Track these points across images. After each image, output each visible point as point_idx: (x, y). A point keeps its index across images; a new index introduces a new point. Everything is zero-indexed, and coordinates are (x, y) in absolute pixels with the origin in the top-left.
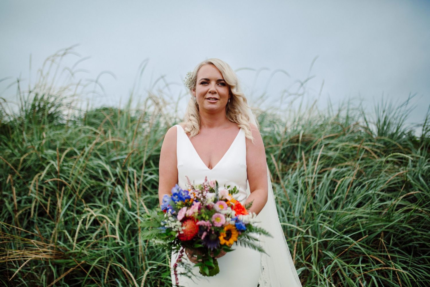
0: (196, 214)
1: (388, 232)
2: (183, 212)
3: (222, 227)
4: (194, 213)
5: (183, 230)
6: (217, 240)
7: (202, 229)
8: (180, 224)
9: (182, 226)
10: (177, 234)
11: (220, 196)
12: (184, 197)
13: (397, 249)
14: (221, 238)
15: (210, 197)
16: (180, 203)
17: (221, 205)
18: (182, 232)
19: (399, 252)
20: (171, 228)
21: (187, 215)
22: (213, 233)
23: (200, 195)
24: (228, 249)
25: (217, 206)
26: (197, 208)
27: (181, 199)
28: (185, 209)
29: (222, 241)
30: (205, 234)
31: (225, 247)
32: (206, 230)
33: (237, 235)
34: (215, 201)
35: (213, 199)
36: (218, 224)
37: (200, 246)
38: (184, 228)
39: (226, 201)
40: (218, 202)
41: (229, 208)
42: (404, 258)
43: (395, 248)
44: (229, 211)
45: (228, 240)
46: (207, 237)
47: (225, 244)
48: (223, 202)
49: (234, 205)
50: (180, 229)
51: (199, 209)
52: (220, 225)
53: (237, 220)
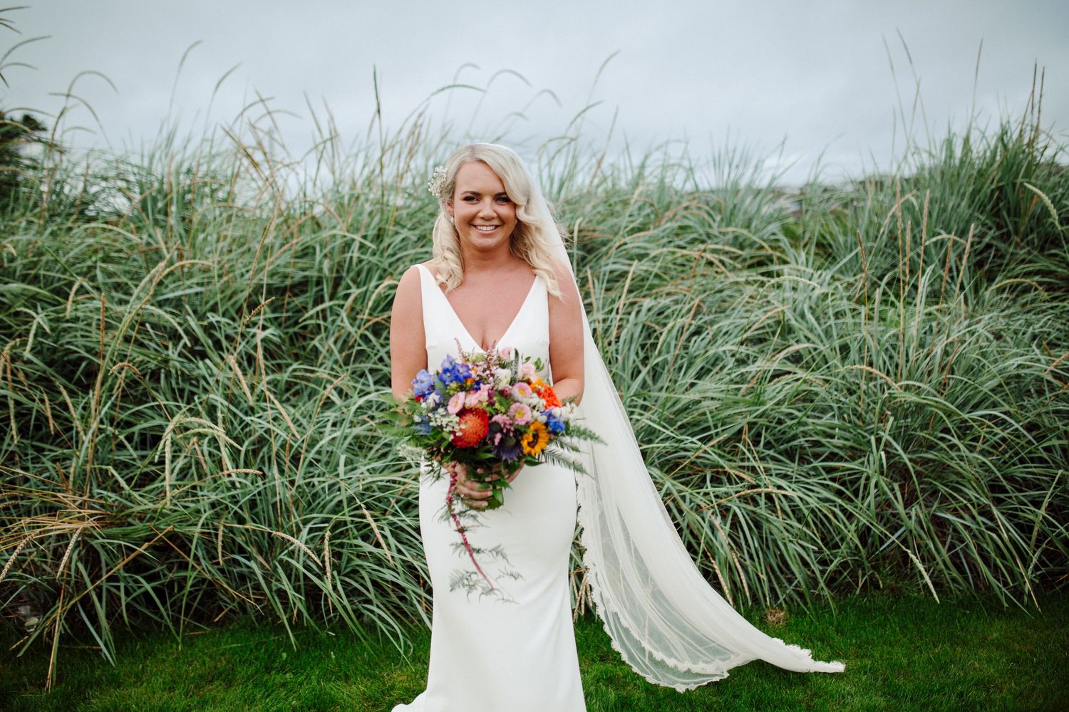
0: (485, 404)
1: (755, 423)
2: (460, 400)
3: (528, 425)
4: (480, 402)
5: (461, 430)
6: (518, 444)
7: (494, 428)
8: (457, 419)
9: (459, 423)
10: (452, 437)
11: (520, 376)
12: (461, 376)
13: (771, 452)
14: (525, 443)
15: (504, 375)
16: (454, 385)
17: (522, 389)
18: (459, 434)
19: (774, 459)
20: (441, 427)
21: (467, 406)
22: (511, 434)
23: (488, 372)
24: (533, 463)
25: (516, 391)
26: (486, 393)
27: (457, 378)
28: (462, 394)
29: (527, 449)
30: (498, 436)
31: (529, 459)
32: (501, 431)
33: (546, 440)
34: (512, 382)
35: (509, 379)
36: (521, 422)
37: (490, 455)
38: (463, 427)
39: (529, 382)
40: (517, 385)
41: (535, 395)
42: (784, 470)
43: (767, 452)
44: (535, 400)
45: (533, 447)
46: (502, 440)
47: (530, 454)
48: (525, 385)
49: (542, 390)
50: (457, 428)
51: (490, 396)
52: (523, 423)
53: (550, 416)
